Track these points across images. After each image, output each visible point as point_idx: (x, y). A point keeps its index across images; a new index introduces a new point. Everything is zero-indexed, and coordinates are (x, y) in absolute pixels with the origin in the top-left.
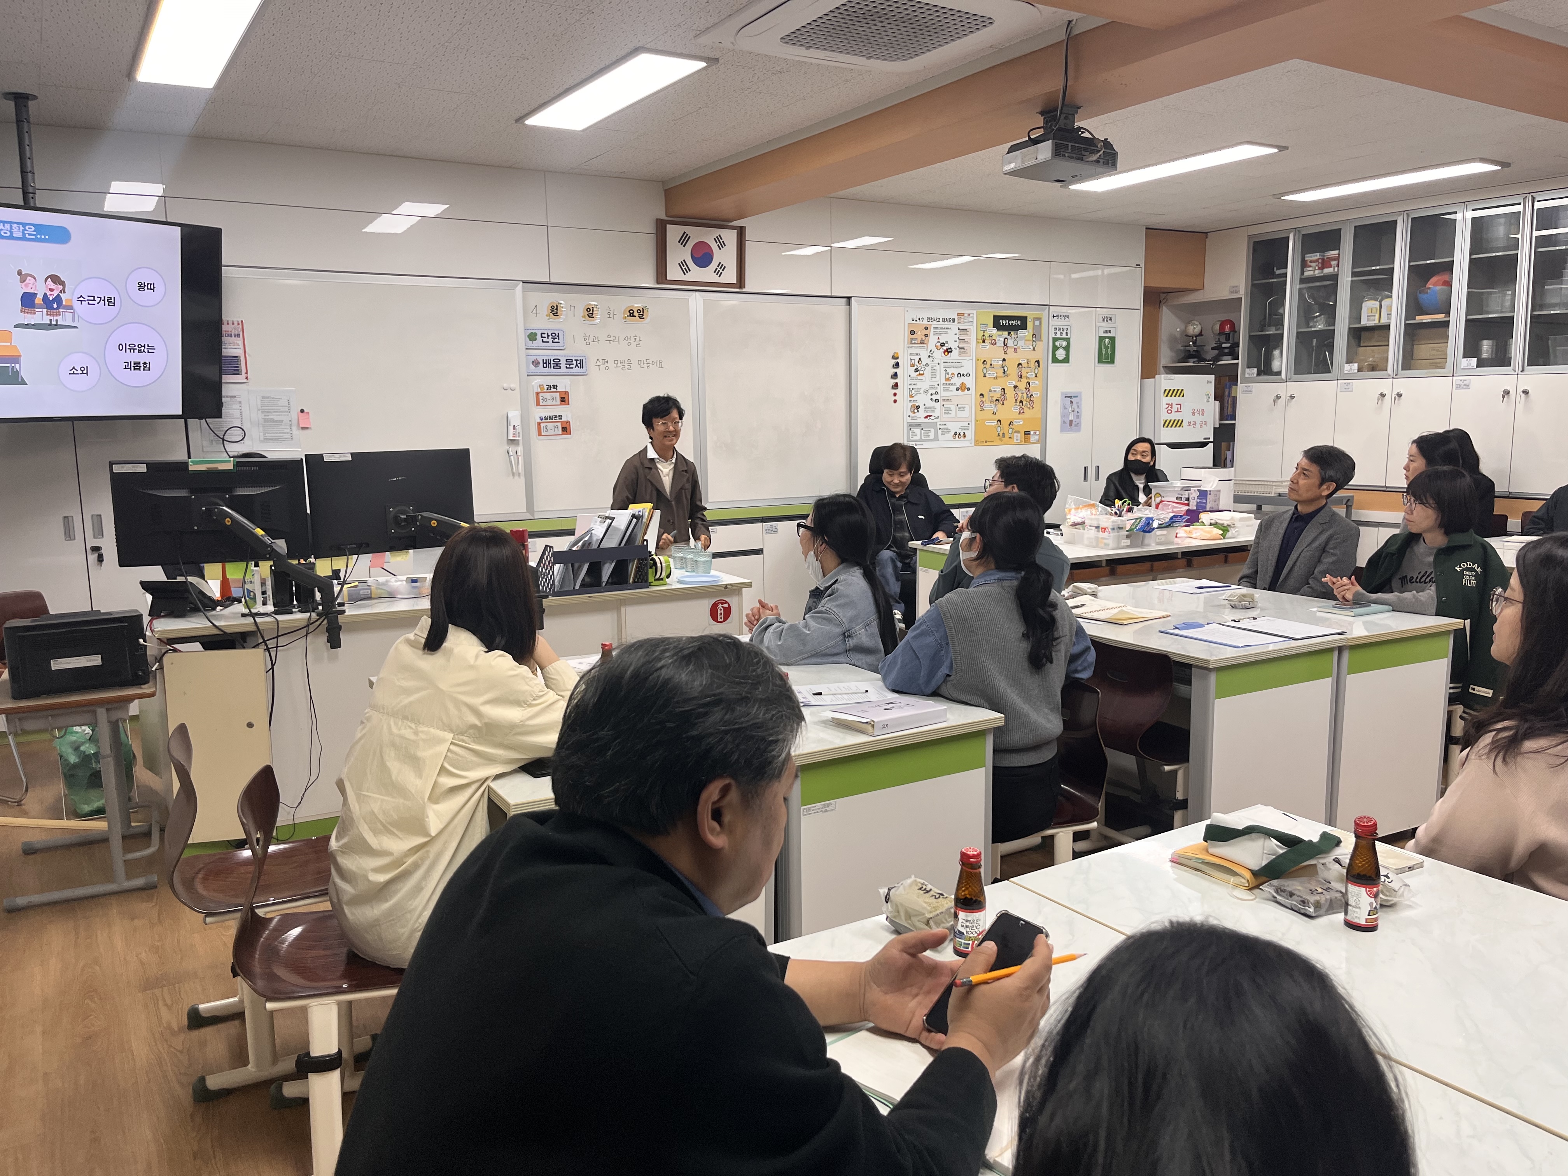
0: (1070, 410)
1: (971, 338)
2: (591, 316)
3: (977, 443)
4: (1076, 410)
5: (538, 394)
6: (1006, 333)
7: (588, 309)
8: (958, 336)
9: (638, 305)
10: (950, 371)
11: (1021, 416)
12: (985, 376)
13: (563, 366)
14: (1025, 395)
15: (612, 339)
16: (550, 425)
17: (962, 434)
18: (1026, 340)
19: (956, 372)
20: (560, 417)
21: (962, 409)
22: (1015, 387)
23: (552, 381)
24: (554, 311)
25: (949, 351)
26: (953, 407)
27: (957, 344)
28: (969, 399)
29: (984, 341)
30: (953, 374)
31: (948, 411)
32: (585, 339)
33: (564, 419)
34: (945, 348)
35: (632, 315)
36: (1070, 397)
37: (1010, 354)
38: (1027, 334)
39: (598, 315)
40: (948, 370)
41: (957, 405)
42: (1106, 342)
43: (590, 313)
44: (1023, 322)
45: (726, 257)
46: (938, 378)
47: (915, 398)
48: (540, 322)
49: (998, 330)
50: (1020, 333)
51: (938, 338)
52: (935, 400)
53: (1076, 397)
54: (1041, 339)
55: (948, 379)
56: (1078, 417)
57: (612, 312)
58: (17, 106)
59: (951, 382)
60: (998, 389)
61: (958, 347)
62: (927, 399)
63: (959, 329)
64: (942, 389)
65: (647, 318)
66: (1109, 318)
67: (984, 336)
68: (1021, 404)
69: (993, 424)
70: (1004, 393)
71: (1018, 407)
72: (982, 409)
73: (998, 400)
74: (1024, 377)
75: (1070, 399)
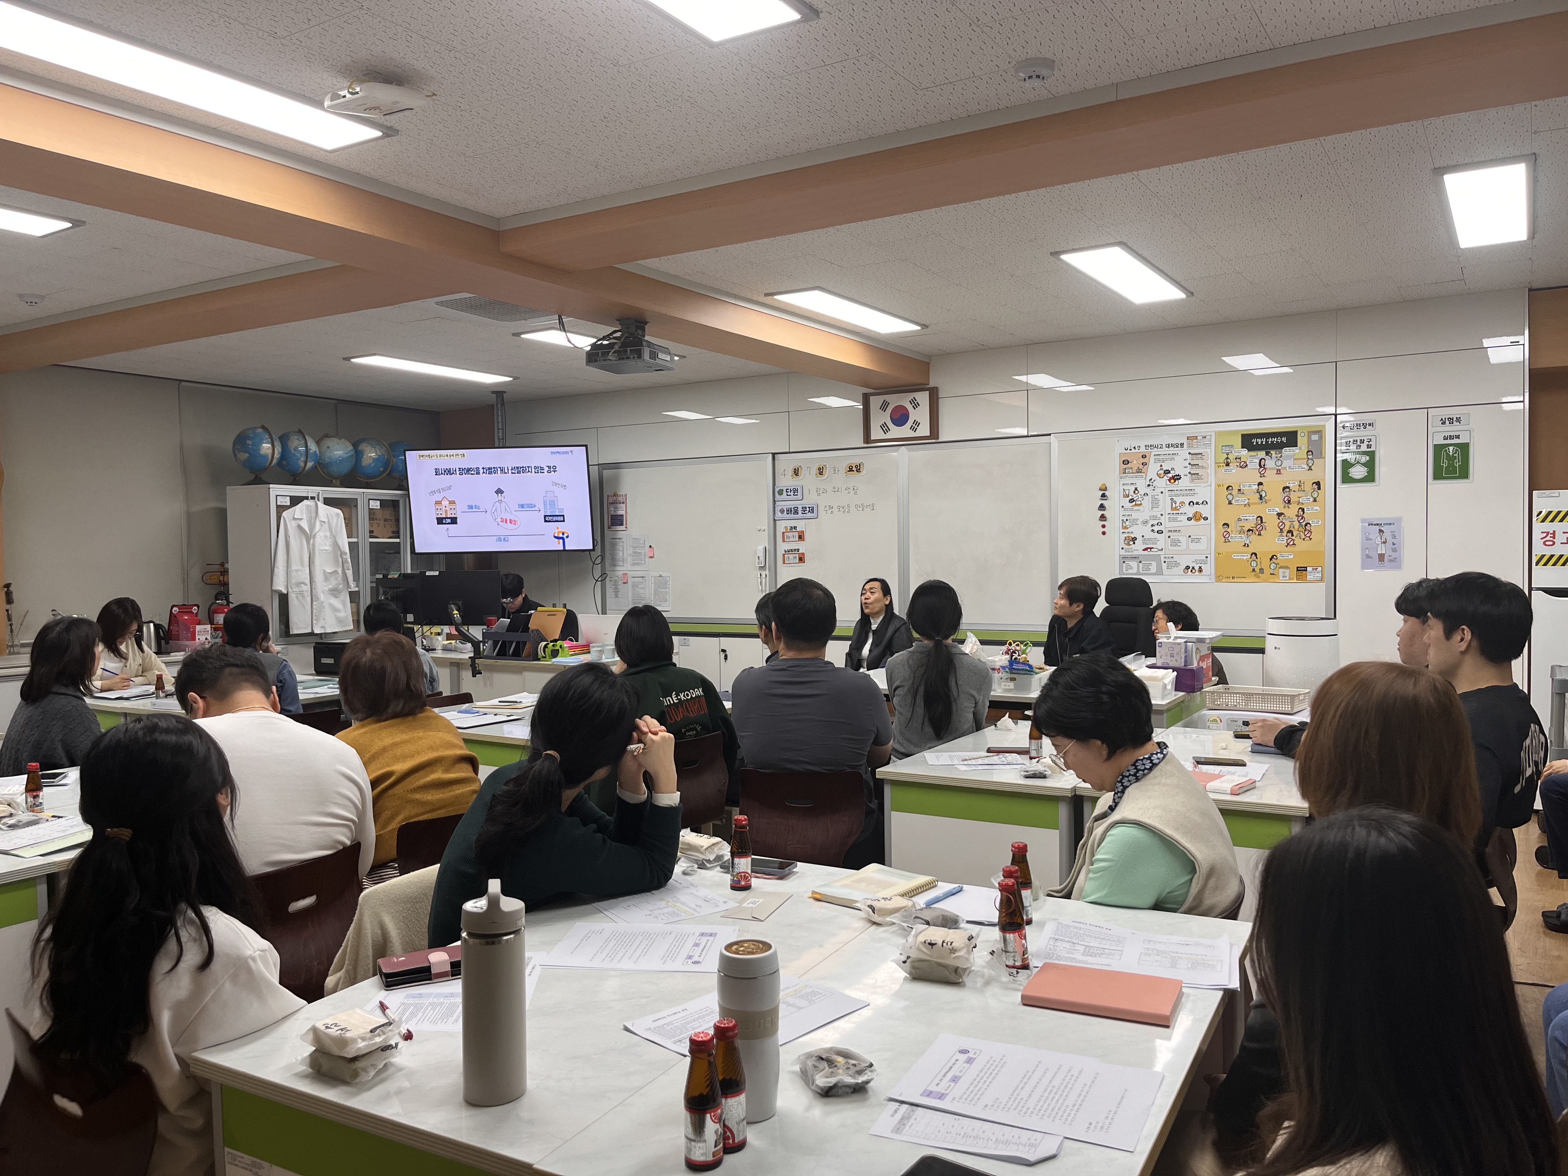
0: (1379, 541)
1: (1209, 462)
2: (821, 473)
3: (1219, 578)
4: (1390, 540)
5: (783, 533)
6: (1262, 454)
7: (820, 469)
8: (1188, 461)
9: (857, 462)
10: (1178, 500)
11: (1291, 548)
12: (1230, 503)
13: (800, 512)
14: (1296, 524)
15: (836, 489)
16: (791, 556)
17: (1197, 568)
18: (1295, 459)
19: (1187, 500)
20: (798, 550)
21: (1196, 541)
22: (1279, 515)
23: (793, 523)
24: (796, 472)
25: (1176, 478)
26: (1184, 540)
27: (1188, 470)
28: (1209, 532)
29: (1228, 465)
30: (1182, 503)
31: (1176, 543)
32: (817, 491)
33: (800, 551)
34: (1170, 475)
35: (851, 470)
36: (1378, 525)
37: (1270, 477)
38: (1297, 451)
39: (827, 473)
40: (1175, 499)
41: (1190, 537)
42: (1451, 451)
43: (821, 471)
44: (1290, 438)
45: (920, 415)
46: (1161, 507)
47: (1130, 530)
48: (786, 481)
49: (1249, 450)
50: (1287, 451)
51: (1161, 466)
52: (1158, 532)
53: (1390, 524)
54: (1321, 456)
55: (1176, 509)
56: (1394, 550)
57: (836, 469)
58: (497, 397)
59: (1180, 512)
60: (1251, 518)
61: (1190, 473)
62: (1146, 531)
63: (1190, 453)
64: (1167, 519)
65: (864, 471)
66: (1455, 419)
67: (1227, 458)
68: (1290, 535)
69: (1245, 558)
70: (1262, 522)
71: (1285, 538)
72: (1227, 541)
73: (1252, 530)
74: (1294, 502)
75: (1378, 527)
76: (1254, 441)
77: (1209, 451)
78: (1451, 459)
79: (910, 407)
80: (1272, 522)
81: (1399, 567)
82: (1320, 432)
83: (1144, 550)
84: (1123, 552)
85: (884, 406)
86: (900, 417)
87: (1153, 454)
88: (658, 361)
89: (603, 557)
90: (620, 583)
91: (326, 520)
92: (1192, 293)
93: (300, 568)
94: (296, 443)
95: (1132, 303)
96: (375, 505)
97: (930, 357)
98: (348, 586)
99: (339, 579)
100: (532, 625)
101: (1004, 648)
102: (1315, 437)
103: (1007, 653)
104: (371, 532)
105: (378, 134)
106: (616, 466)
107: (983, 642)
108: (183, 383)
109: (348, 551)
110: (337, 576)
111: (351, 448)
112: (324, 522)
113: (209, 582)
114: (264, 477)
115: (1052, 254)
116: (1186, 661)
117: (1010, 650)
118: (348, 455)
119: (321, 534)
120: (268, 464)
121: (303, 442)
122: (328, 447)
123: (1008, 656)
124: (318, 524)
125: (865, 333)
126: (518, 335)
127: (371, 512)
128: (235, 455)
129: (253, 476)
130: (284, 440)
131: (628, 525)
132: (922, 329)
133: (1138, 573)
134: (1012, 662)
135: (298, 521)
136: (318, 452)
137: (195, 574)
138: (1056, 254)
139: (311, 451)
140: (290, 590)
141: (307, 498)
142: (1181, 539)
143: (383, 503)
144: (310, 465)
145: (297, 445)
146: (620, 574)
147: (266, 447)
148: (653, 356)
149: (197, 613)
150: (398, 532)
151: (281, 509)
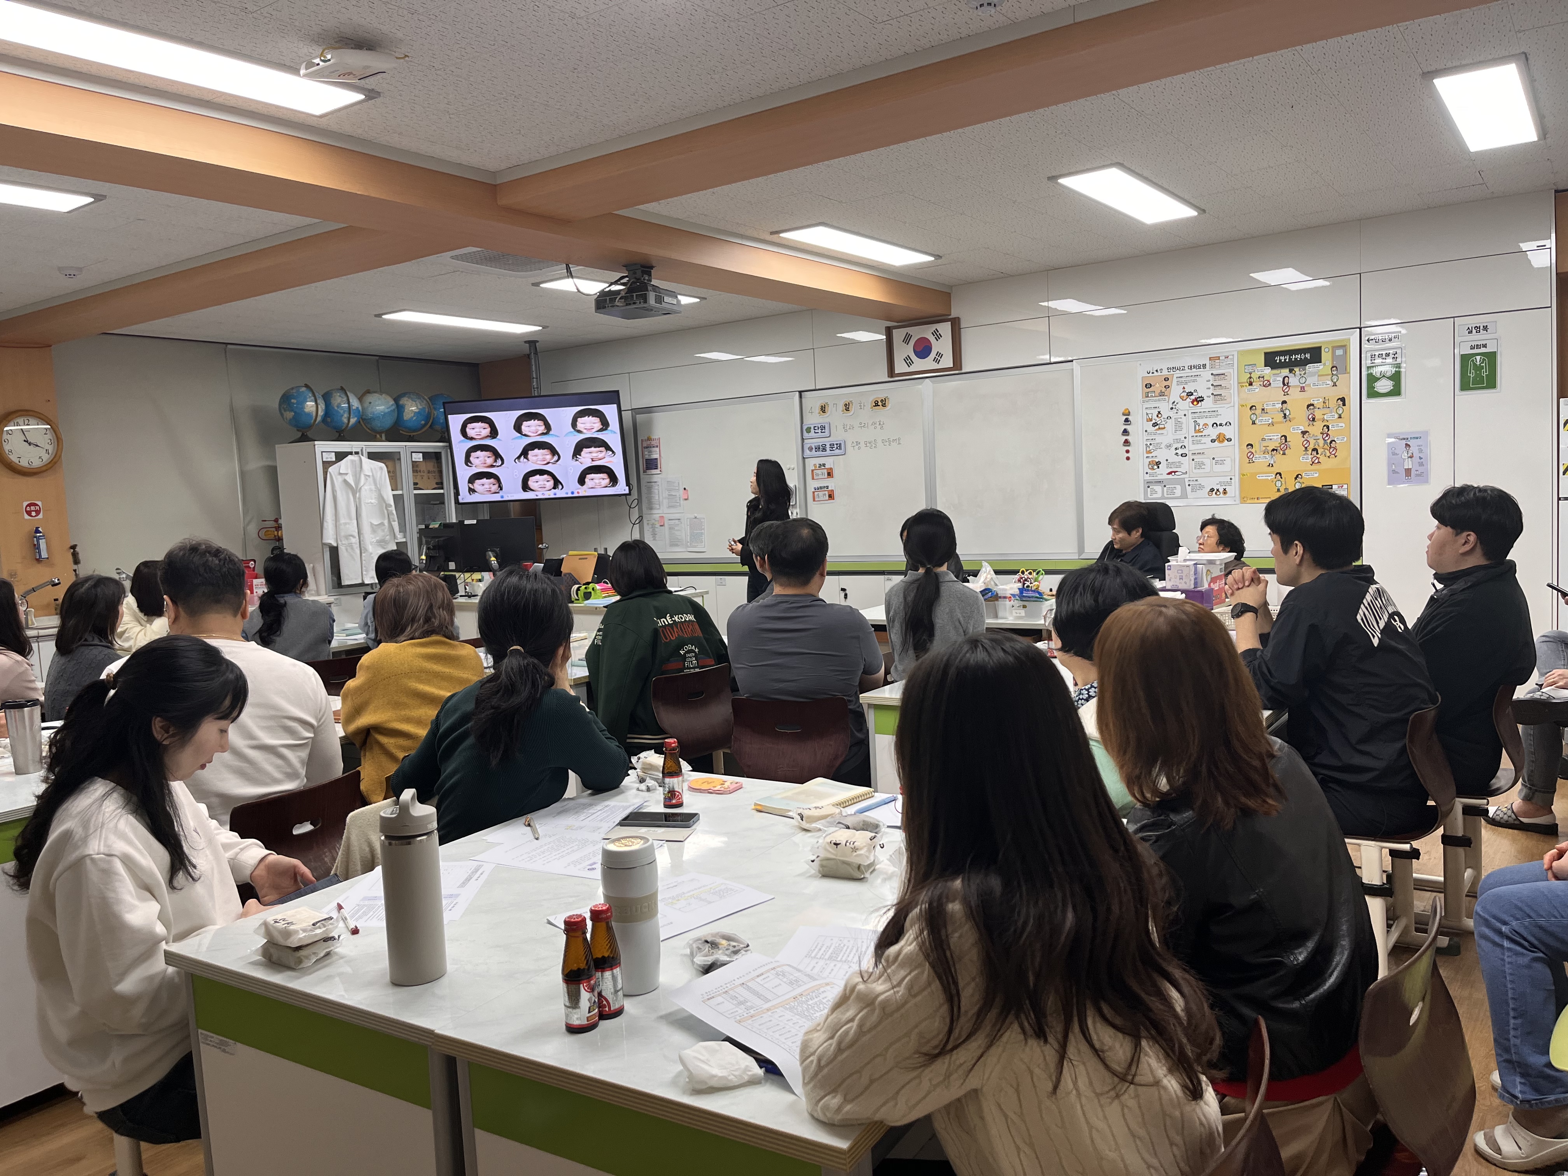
0: (1404, 456)
1: (1232, 382)
2: (847, 410)
3: (1243, 500)
4: (1417, 455)
5: (813, 471)
6: (1285, 372)
7: (846, 405)
8: (1211, 382)
9: (882, 396)
10: (1201, 422)
11: (1314, 466)
12: (1254, 423)
13: (828, 449)
15: (863, 425)
16: (821, 494)
17: (1221, 490)
18: (1319, 376)
19: (1210, 422)
20: (827, 487)
21: (1222, 462)
22: (1304, 433)
23: (821, 461)
24: (823, 409)
25: (1199, 400)
26: (1208, 462)
27: (1211, 391)
28: (1232, 452)
29: (1251, 384)
30: (1206, 425)
31: (1200, 465)
32: (844, 428)
33: (830, 489)
34: (1193, 397)
35: (877, 405)
36: (1404, 439)
37: (1294, 394)
38: (1321, 367)
39: (852, 409)
40: (1199, 421)
41: (1213, 459)
42: (1478, 361)
43: (847, 407)
44: (1314, 354)
45: (943, 346)
46: (1184, 431)
47: (1153, 454)
48: (814, 419)
49: (1272, 368)
50: (1310, 368)
51: (1184, 388)
52: (1182, 455)
53: (1417, 438)
54: (1346, 371)
55: (1199, 431)
56: (1421, 464)
57: (862, 405)
58: (530, 347)
59: (1203, 434)
60: (1275, 437)
61: (1212, 394)
62: (1170, 455)
63: (1212, 374)
64: (1191, 442)
65: (889, 405)
66: (1482, 328)
67: (1250, 378)
68: (1314, 453)
69: (1269, 478)
70: (1286, 441)
71: (1310, 457)
72: (1251, 461)
73: (1276, 450)
74: (1319, 420)
75: (1404, 442)
76: (1277, 359)
77: (1231, 371)
78: (1478, 368)
79: (932, 339)
80: (1295, 440)
81: (1426, 481)
82: (1344, 347)
83: (1169, 473)
84: (1147, 477)
85: (907, 339)
86: (923, 349)
87: (1175, 376)
88: (664, 305)
89: (639, 500)
90: (658, 525)
91: (371, 474)
92: (1204, 211)
93: (348, 521)
94: (339, 400)
95: (1143, 224)
96: (418, 457)
97: (951, 287)
98: (395, 537)
99: (386, 530)
100: (564, 569)
101: (1017, 577)
102: (1339, 352)
103: (1019, 581)
104: (415, 484)
105: (361, 97)
106: (648, 410)
107: (997, 572)
108: (229, 346)
109: (392, 503)
110: (383, 527)
111: (392, 402)
112: (369, 476)
113: (265, 538)
114: (309, 434)
115: (1049, 178)
116: (1196, 584)
117: (1022, 578)
118: (389, 410)
119: (366, 487)
120: (312, 421)
121: (345, 399)
122: (370, 403)
123: (1020, 585)
124: (363, 477)
125: (880, 267)
126: (537, 284)
127: (415, 464)
128: (282, 415)
129: (299, 434)
130: (327, 397)
131: (663, 470)
132: (936, 259)
133: (1163, 497)
134: (1021, 590)
135: (344, 476)
136: (360, 408)
137: (253, 529)
138: (1053, 178)
139: (354, 408)
140: (339, 543)
141: (351, 453)
142: (1205, 461)
143: (426, 455)
144: (353, 421)
145: (339, 402)
146: (657, 517)
147: (310, 405)
148: (659, 300)
149: (254, 567)
150: (442, 483)
151: (327, 465)
